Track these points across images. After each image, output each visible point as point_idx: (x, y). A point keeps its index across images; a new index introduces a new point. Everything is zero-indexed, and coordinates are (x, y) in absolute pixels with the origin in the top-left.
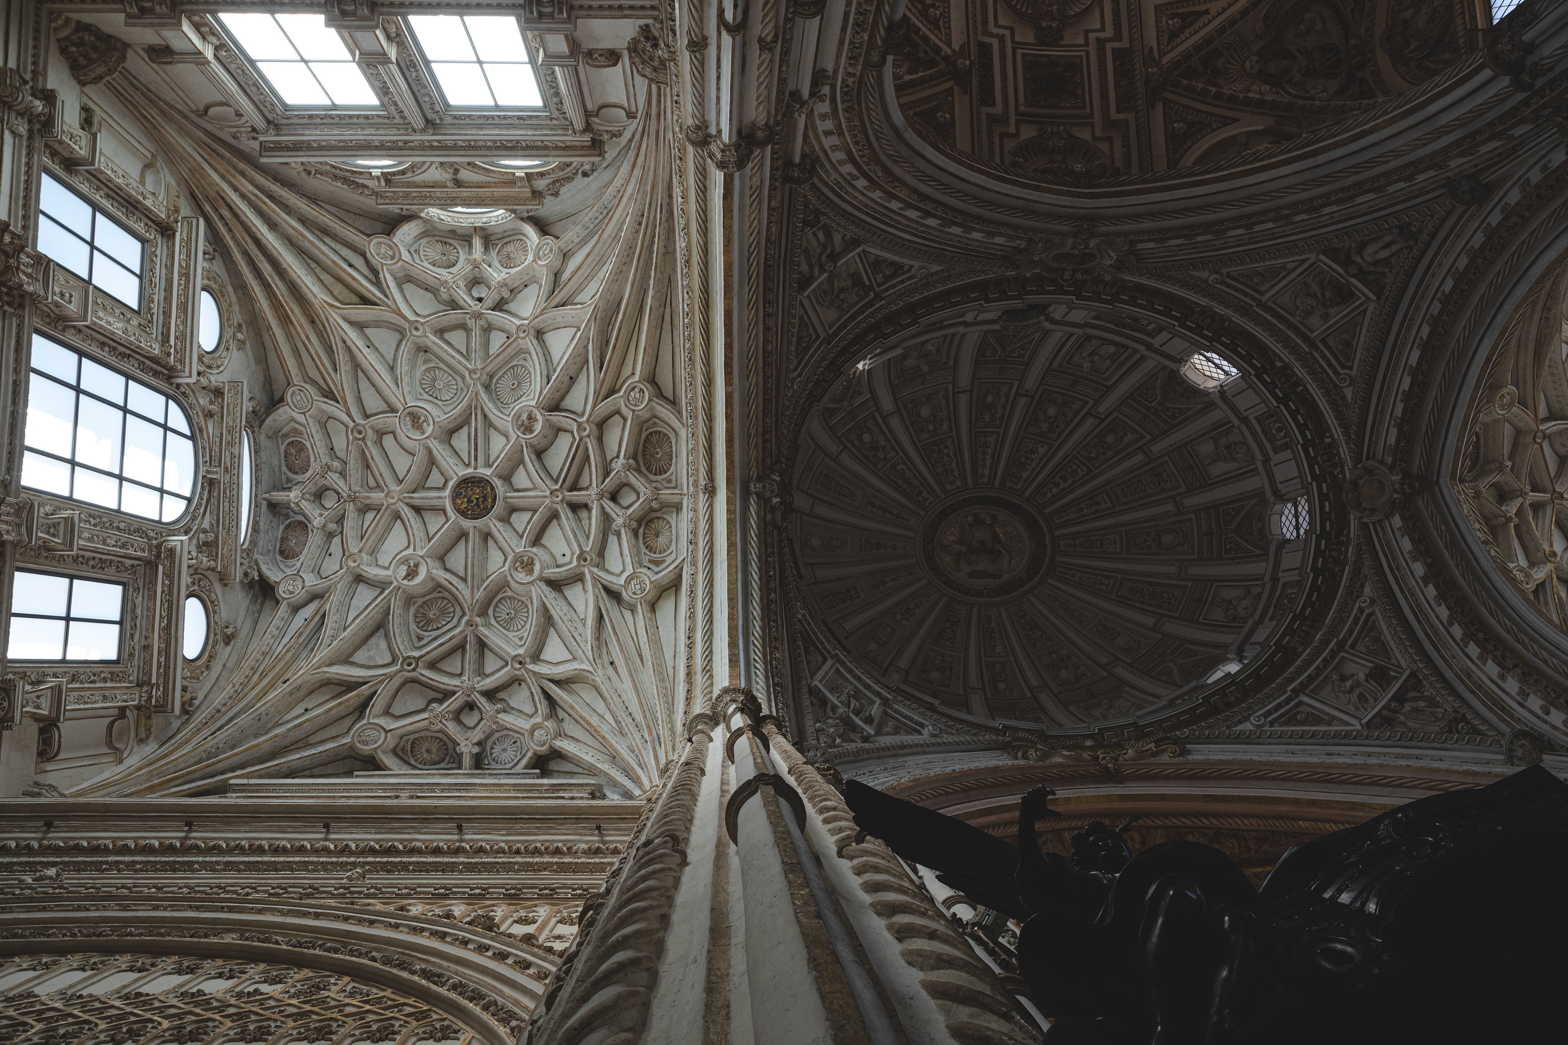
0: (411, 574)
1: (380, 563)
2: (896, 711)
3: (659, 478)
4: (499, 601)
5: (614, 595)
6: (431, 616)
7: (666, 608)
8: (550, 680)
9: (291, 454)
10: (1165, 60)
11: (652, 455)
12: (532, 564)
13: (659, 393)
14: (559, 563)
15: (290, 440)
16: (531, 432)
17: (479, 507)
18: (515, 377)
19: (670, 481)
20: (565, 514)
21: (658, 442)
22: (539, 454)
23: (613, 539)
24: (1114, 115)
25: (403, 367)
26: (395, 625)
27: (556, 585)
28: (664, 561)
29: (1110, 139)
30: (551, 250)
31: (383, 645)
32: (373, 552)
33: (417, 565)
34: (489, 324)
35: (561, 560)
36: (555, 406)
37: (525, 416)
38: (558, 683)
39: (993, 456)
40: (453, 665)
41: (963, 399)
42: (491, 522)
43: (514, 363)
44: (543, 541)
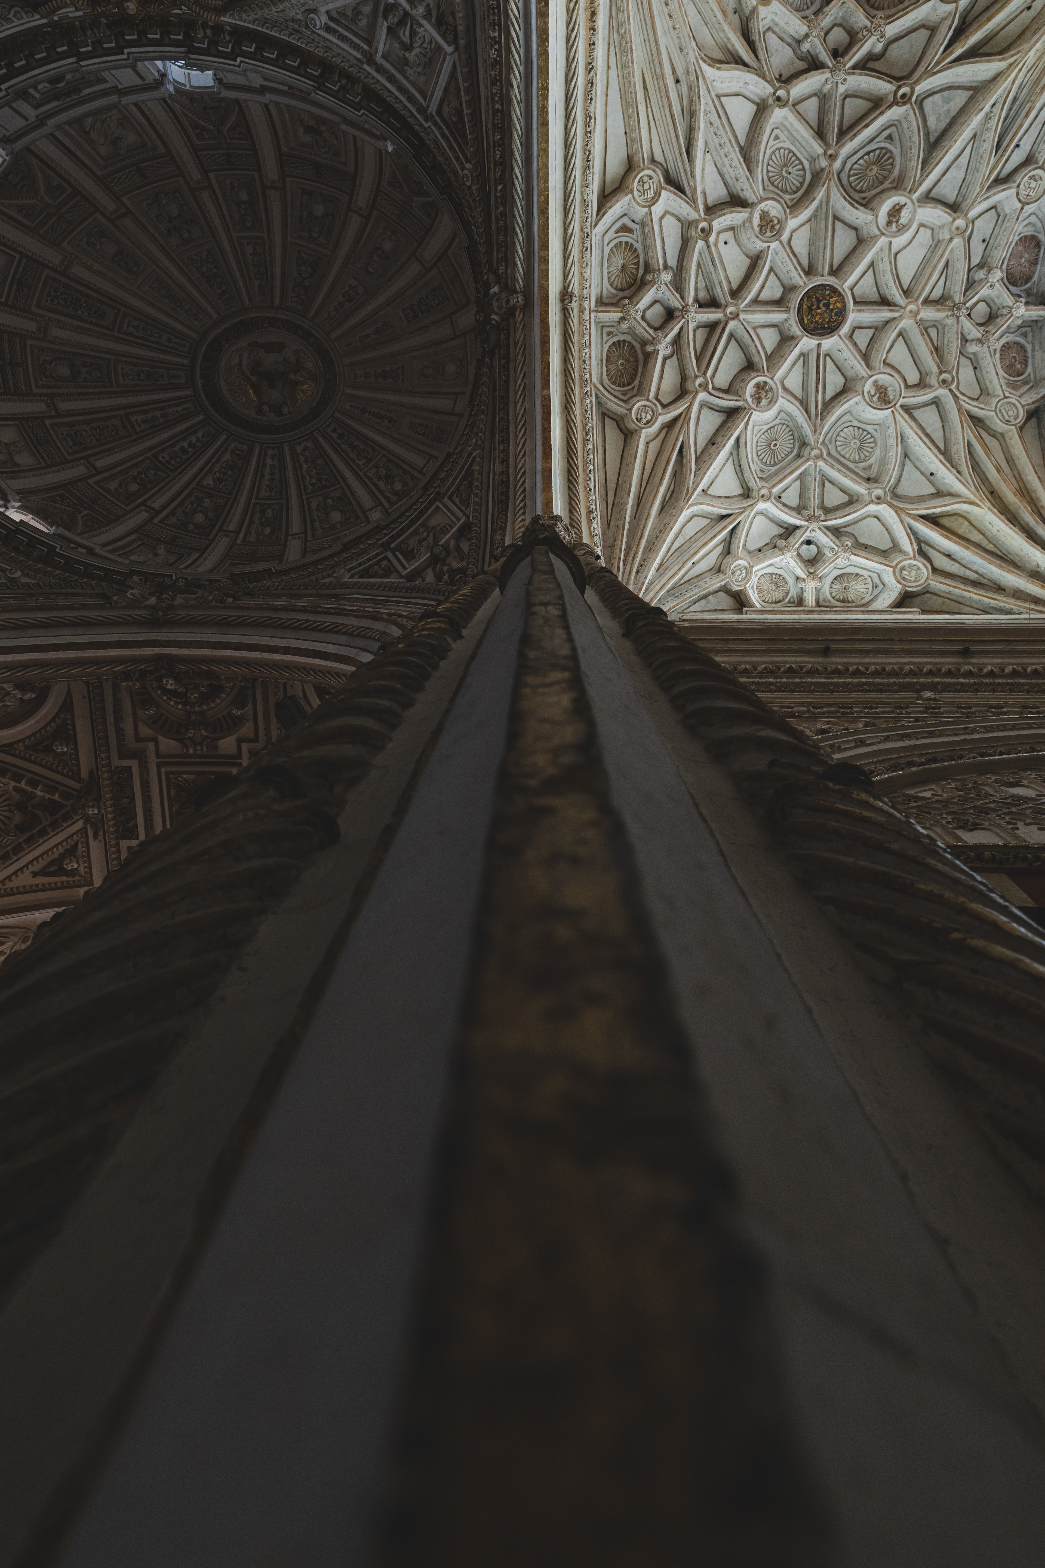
0: (895, 212)
1: (929, 232)
2: (356, 47)
3: (621, 338)
4: (798, 189)
5: (674, 183)
6: (875, 168)
7: (615, 167)
8: (745, 65)
9: (1020, 363)
10: (80, 824)
11: (629, 361)
12: (761, 227)
13: (620, 422)
14: (731, 233)
15: (1021, 378)
16: (758, 385)
17: (817, 299)
18: (773, 453)
19: (609, 333)
20: (722, 294)
21: (622, 375)
22: (749, 366)
23: (672, 262)
24: (134, 764)
25: (894, 454)
26: (917, 144)
27: (736, 201)
28: (617, 232)
29: (138, 739)
30: (733, 573)
31: (932, 122)
32: (936, 245)
33: (889, 223)
34: (799, 513)
35: (728, 236)
36: (731, 414)
37: (764, 402)
38: (739, 61)
39: (263, 476)
40: (854, 107)
41: (296, 527)
42: (805, 284)
43: (774, 469)
44: (747, 262)
